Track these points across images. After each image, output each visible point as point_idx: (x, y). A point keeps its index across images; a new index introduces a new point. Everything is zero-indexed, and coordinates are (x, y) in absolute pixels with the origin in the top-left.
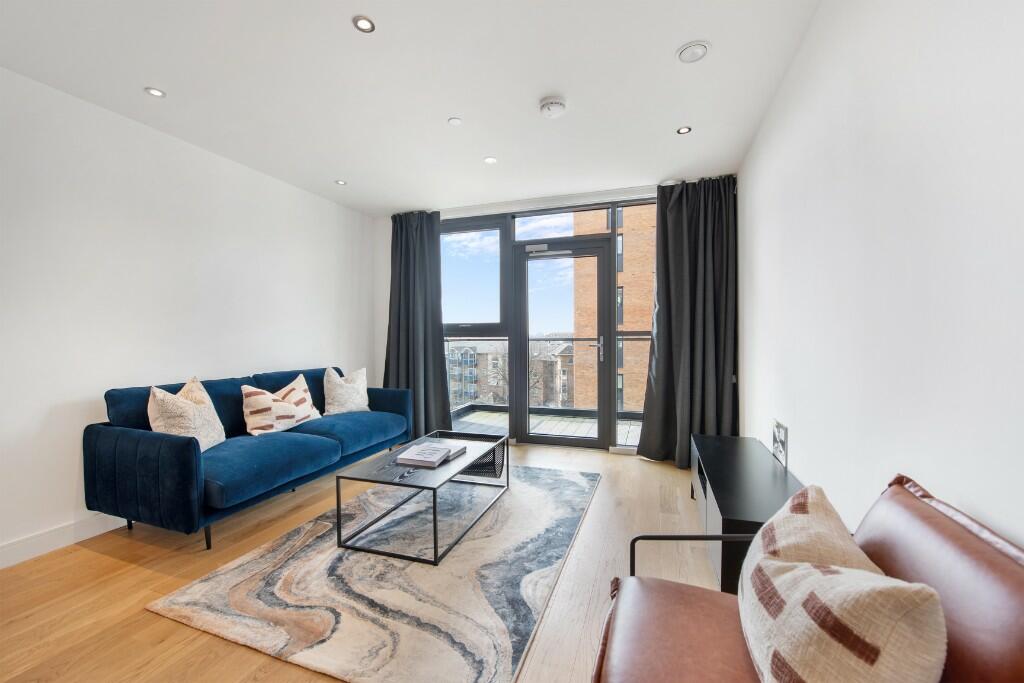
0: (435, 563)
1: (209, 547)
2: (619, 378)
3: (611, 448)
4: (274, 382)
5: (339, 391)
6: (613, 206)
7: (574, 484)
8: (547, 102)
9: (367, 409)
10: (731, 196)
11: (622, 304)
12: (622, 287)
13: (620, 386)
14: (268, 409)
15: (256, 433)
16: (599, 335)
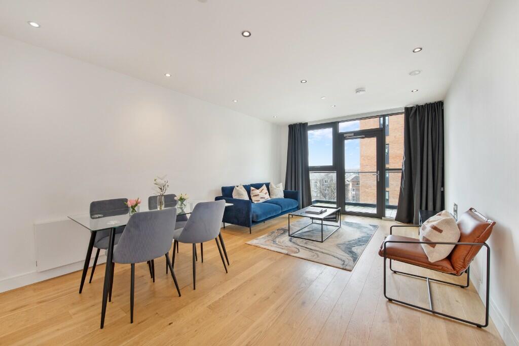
0: (322, 242)
1: (251, 233)
2: (387, 193)
3: (383, 218)
4: (258, 186)
5: (275, 190)
6: (384, 116)
7: (367, 228)
8: (358, 91)
9: (283, 198)
10: (441, 110)
11: (388, 153)
12: (388, 144)
13: (387, 198)
14: (258, 195)
15: (256, 202)
16: (377, 170)
